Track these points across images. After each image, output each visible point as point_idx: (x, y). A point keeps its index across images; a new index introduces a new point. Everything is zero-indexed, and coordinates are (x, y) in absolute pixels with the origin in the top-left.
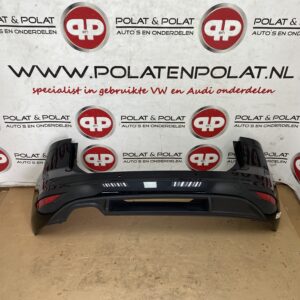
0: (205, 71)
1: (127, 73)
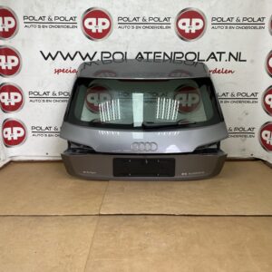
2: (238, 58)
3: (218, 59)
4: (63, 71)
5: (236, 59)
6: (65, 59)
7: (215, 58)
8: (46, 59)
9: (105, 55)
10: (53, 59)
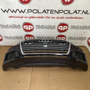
0: (62, 11)
1: (38, 12)
2: (86, 13)
3: (78, 13)
4: (12, 17)
5: (85, 13)
6: (12, 12)
7: (76, 12)
8: (4, 12)
9: (29, 11)
10: (7, 12)
